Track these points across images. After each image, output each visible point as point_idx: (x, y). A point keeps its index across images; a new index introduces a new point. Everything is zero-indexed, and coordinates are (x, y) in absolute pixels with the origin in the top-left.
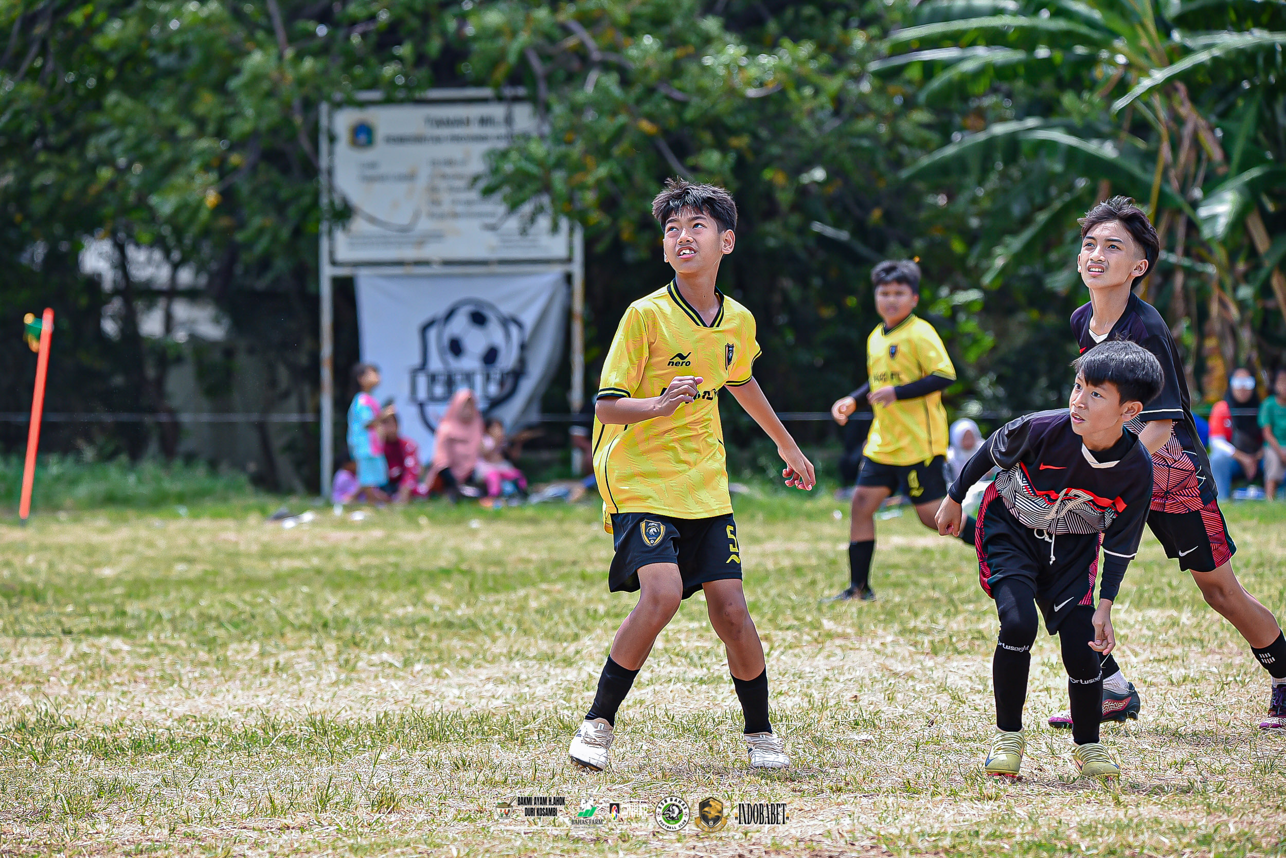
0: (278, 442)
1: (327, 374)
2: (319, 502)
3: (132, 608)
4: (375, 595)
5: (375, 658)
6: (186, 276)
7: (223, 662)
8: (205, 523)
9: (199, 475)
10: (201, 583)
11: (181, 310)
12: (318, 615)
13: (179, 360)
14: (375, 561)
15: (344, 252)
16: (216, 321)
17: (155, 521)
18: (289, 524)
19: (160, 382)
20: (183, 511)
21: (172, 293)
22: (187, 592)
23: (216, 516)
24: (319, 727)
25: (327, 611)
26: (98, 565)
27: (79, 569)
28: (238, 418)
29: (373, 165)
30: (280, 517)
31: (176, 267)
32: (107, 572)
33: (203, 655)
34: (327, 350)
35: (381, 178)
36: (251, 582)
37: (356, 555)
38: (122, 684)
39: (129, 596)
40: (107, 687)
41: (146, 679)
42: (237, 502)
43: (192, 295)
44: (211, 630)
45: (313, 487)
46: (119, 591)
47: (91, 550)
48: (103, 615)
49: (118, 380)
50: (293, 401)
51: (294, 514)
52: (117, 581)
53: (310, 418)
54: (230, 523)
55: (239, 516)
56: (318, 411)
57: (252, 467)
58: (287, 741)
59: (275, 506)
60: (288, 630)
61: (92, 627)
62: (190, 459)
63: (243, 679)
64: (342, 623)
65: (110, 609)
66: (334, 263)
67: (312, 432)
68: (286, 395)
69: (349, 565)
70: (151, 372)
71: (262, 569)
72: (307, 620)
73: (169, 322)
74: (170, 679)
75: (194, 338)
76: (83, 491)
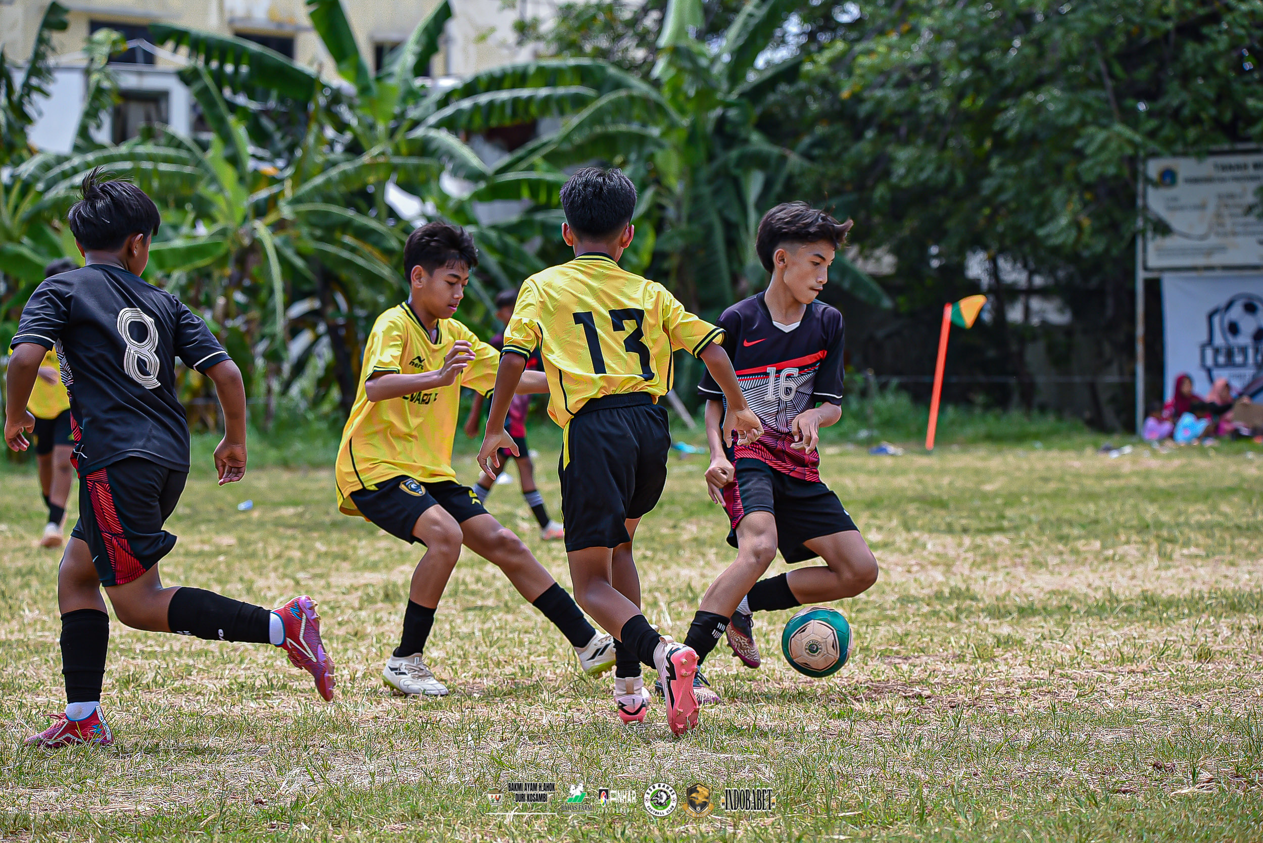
0: (1104, 397)
1: (1140, 348)
2: (1134, 439)
3: (1009, 513)
4: (1182, 506)
5: (1185, 551)
6: (1038, 281)
7: (1075, 552)
8: (1054, 454)
9: (1050, 421)
10: (1055, 495)
11: (1036, 304)
12: (1141, 519)
13: (1034, 338)
14: (1181, 481)
15: (1153, 262)
16: (1061, 311)
17: (1020, 451)
18: (1114, 455)
19: (1021, 354)
20: (1038, 445)
21: (1031, 291)
22: (1046, 502)
23: (1063, 449)
24: (1150, 600)
25: (1148, 517)
26: (982, 482)
27: (970, 485)
28: (1077, 379)
29: (1175, 199)
30: (1108, 449)
31: (1031, 274)
32: (988, 488)
33: (1060, 547)
34: (1140, 330)
35: (1181, 208)
36: (1090, 496)
37: (1167, 477)
38: (1006, 567)
39: (1006, 504)
40: (995, 569)
41: (1022, 565)
42: (1078, 439)
43: (1044, 293)
44: (1066, 530)
45: (1130, 428)
46: (999, 501)
47: (977, 472)
48: (989, 518)
49: (991, 353)
50: (1115, 367)
51: (1118, 448)
52: (996, 495)
53: (1127, 379)
54: (1071, 454)
55: (1080, 449)
56: (1133, 374)
57: (1087, 414)
58: (1128, 610)
59: (1105, 441)
60: (1121, 531)
61: (982, 527)
62: (1043, 409)
63: (1091, 564)
64: (1159, 525)
65: (994, 515)
66: (1146, 269)
67: (1129, 389)
68: (1109, 363)
69: (1161, 483)
70: (1014, 347)
71: (1097, 488)
72: (1135, 522)
73: (1027, 311)
74: (1038, 564)
75: (1045, 324)
76: (969, 431)
